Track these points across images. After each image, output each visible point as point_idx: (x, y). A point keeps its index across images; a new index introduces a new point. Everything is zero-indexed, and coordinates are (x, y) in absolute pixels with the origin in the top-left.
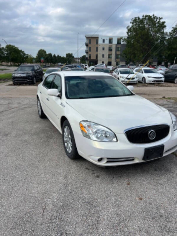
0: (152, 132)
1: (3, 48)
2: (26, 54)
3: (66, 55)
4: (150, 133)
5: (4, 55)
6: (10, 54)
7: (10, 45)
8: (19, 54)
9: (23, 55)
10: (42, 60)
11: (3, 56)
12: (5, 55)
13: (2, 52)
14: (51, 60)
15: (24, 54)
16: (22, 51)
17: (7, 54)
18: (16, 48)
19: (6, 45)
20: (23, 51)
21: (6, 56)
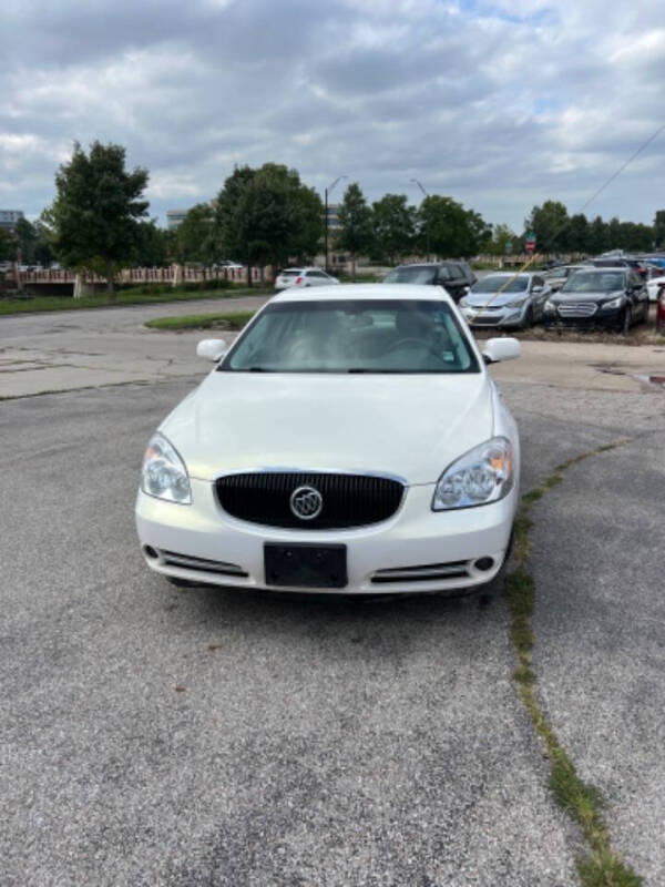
0: (306, 492)
1: (412, 208)
2: (487, 222)
3: (654, 217)
4: (300, 495)
5: (413, 231)
6: (432, 227)
7: (436, 198)
8: (464, 225)
9: (475, 228)
10: (531, 243)
11: (410, 235)
12: (417, 231)
13: (409, 221)
14: (580, 240)
15: (481, 224)
16: (476, 212)
17: (423, 229)
18: (453, 204)
19: (425, 197)
20: (479, 215)
21: (420, 236)
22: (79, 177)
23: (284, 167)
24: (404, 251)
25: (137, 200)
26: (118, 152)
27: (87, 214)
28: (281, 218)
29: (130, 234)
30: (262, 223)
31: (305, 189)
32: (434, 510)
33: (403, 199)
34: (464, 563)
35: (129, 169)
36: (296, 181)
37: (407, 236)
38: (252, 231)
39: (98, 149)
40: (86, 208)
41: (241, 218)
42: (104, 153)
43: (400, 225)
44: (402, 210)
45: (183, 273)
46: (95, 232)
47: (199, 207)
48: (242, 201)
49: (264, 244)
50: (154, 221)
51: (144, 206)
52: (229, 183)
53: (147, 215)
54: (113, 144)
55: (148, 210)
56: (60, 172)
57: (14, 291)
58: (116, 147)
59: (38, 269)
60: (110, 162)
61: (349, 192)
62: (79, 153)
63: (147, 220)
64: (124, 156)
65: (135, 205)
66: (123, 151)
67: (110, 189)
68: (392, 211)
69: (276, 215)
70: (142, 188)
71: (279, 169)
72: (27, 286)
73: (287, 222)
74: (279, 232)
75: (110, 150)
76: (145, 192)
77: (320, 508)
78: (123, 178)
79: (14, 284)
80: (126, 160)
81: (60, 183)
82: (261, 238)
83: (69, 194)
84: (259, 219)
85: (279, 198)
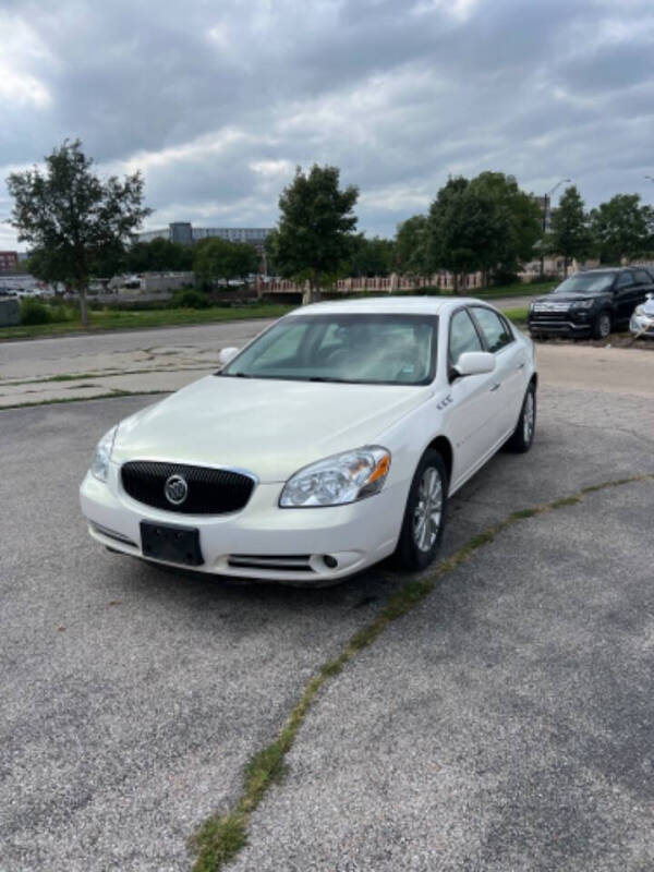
0: (176, 480)
1: (646, 208)
4: (172, 482)
5: (646, 232)
11: (642, 236)
13: (642, 221)
22: (297, 197)
23: (501, 175)
24: (634, 254)
25: (347, 216)
26: (333, 173)
27: (302, 230)
28: (486, 225)
29: (338, 248)
30: (466, 232)
31: (523, 195)
32: (280, 507)
33: (636, 199)
34: (306, 557)
35: (342, 188)
36: (514, 187)
37: (638, 238)
38: (456, 240)
39: (316, 171)
40: (302, 225)
41: (447, 227)
42: (321, 175)
43: (631, 226)
44: (634, 211)
45: (399, 281)
46: (307, 245)
47: (415, 218)
48: (450, 210)
49: (468, 252)
50: (362, 235)
51: (354, 220)
52: (442, 194)
53: (355, 229)
54: (329, 166)
55: (356, 225)
56: (283, 194)
57: (254, 299)
58: (332, 168)
59: (278, 279)
60: (325, 182)
61: (565, 195)
62: (300, 175)
63: (355, 233)
64: (338, 176)
65: (345, 220)
66: (338, 172)
67: (323, 207)
68: (622, 212)
69: (482, 222)
70: (352, 204)
71: (496, 177)
72: (265, 295)
73: (491, 229)
74: (484, 240)
75: (327, 170)
76: (354, 208)
77: (185, 496)
78: (336, 195)
79: (254, 294)
80: (340, 179)
81: (282, 205)
82: (465, 247)
83: (288, 213)
84: (465, 227)
85: (486, 207)
